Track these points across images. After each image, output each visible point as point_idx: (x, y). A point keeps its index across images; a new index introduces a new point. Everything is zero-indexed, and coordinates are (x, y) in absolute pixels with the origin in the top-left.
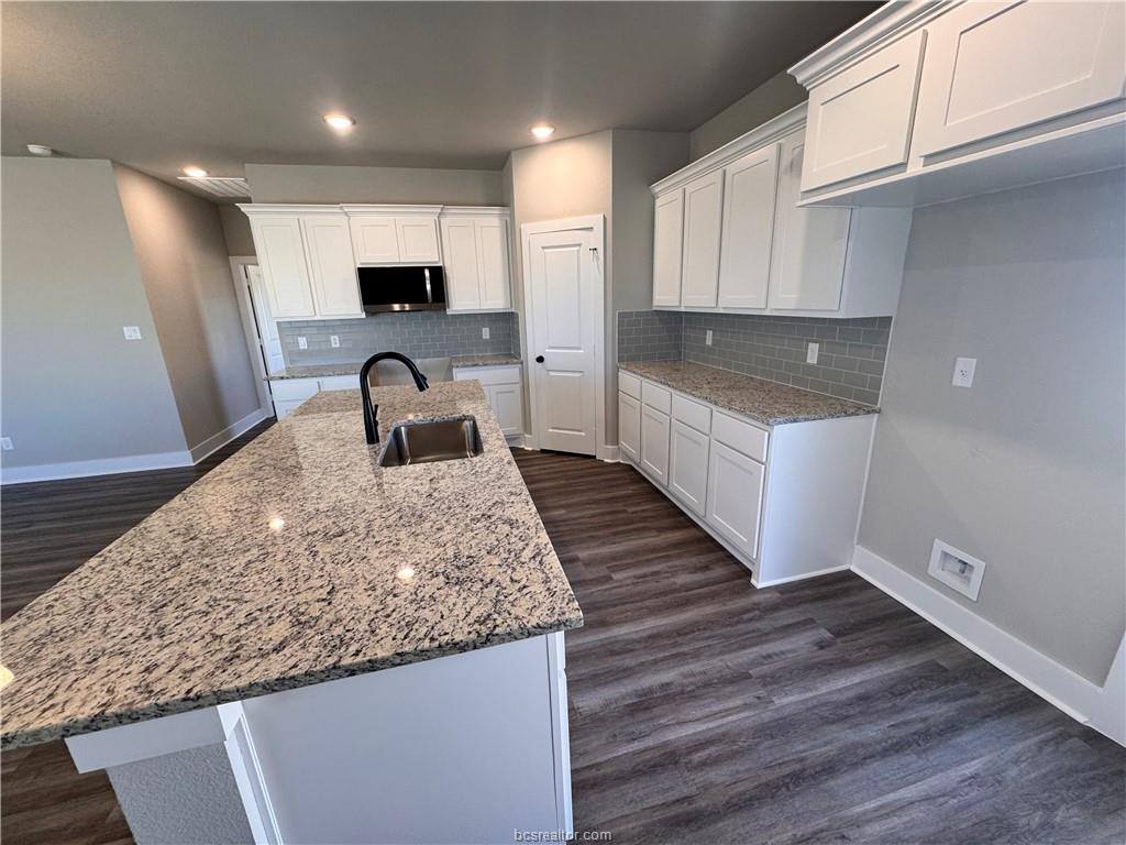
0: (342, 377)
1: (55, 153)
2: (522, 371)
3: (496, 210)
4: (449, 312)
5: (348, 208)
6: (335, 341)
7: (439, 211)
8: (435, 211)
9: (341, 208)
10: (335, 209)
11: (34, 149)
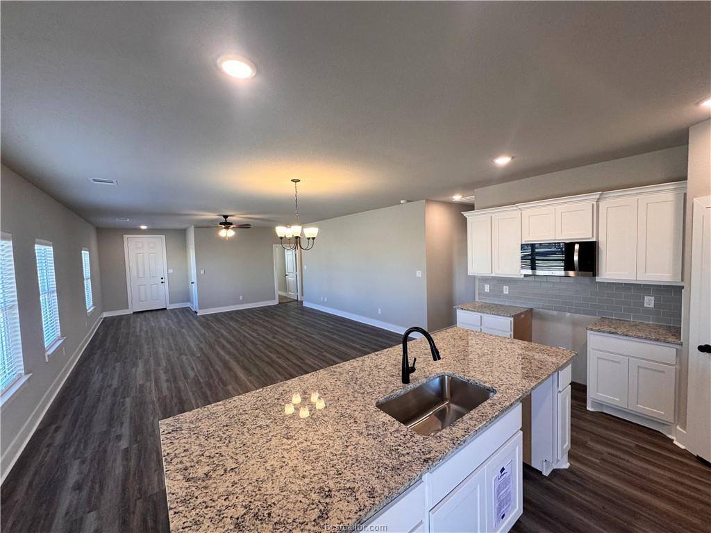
0: (495, 316)
1: (408, 201)
2: (678, 353)
3: (671, 186)
4: (598, 279)
5: (521, 206)
6: (506, 290)
7: (598, 196)
8: (594, 197)
9: (517, 206)
10: (513, 207)
11: (402, 202)
